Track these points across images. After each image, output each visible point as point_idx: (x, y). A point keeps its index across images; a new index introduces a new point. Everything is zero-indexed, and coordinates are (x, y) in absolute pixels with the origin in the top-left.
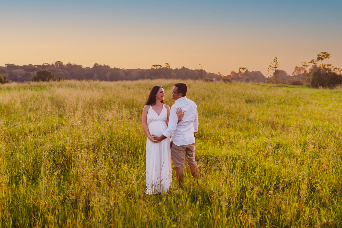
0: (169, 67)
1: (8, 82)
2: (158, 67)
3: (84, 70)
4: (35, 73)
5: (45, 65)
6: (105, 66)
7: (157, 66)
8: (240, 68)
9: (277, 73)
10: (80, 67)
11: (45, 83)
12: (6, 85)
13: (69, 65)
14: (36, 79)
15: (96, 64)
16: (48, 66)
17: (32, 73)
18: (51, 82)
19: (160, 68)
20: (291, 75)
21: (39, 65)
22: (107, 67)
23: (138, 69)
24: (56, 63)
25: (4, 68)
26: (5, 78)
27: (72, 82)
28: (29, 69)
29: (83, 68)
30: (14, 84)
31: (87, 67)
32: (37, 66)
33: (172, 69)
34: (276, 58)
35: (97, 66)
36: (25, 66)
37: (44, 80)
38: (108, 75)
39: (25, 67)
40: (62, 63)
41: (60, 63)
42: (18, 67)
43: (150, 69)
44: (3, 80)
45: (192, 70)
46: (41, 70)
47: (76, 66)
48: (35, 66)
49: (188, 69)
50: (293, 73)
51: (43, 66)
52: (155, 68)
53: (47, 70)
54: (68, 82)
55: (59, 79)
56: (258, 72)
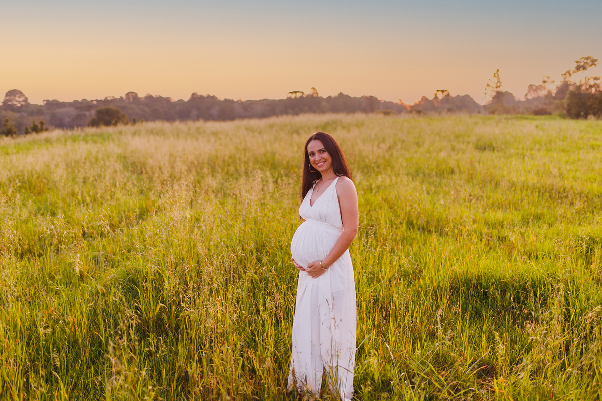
0: (317, 94)
1: (46, 130)
2: (299, 95)
3: (175, 105)
4: (93, 112)
5: (109, 99)
6: (209, 96)
7: (296, 92)
8: (438, 91)
9: (499, 96)
10: (167, 100)
11: (110, 129)
12: (44, 135)
13: (149, 97)
14: (94, 123)
15: (193, 94)
16: (114, 101)
17: (88, 113)
18: (121, 127)
19: (302, 97)
20: (523, 99)
21: (99, 99)
22: (212, 99)
23: (265, 99)
24: (128, 94)
25: (41, 106)
26: (42, 123)
27: (157, 125)
28: (82, 106)
29: (172, 101)
30: (56, 133)
31: (179, 100)
32: (97, 100)
33: (321, 98)
34: (498, 70)
35: (195, 97)
36: (76, 102)
37: (108, 124)
38: (215, 111)
39: (76, 105)
40: (137, 94)
41: (134, 94)
42: (63, 105)
43: (285, 98)
44: (39, 126)
45: (355, 97)
46: (103, 107)
47: (160, 98)
48: (92, 101)
49: (347, 96)
50: (526, 95)
51: (106, 101)
52: (293, 96)
53: (112, 107)
54: (151, 125)
55: (134, 122)
56: (467, 96)
